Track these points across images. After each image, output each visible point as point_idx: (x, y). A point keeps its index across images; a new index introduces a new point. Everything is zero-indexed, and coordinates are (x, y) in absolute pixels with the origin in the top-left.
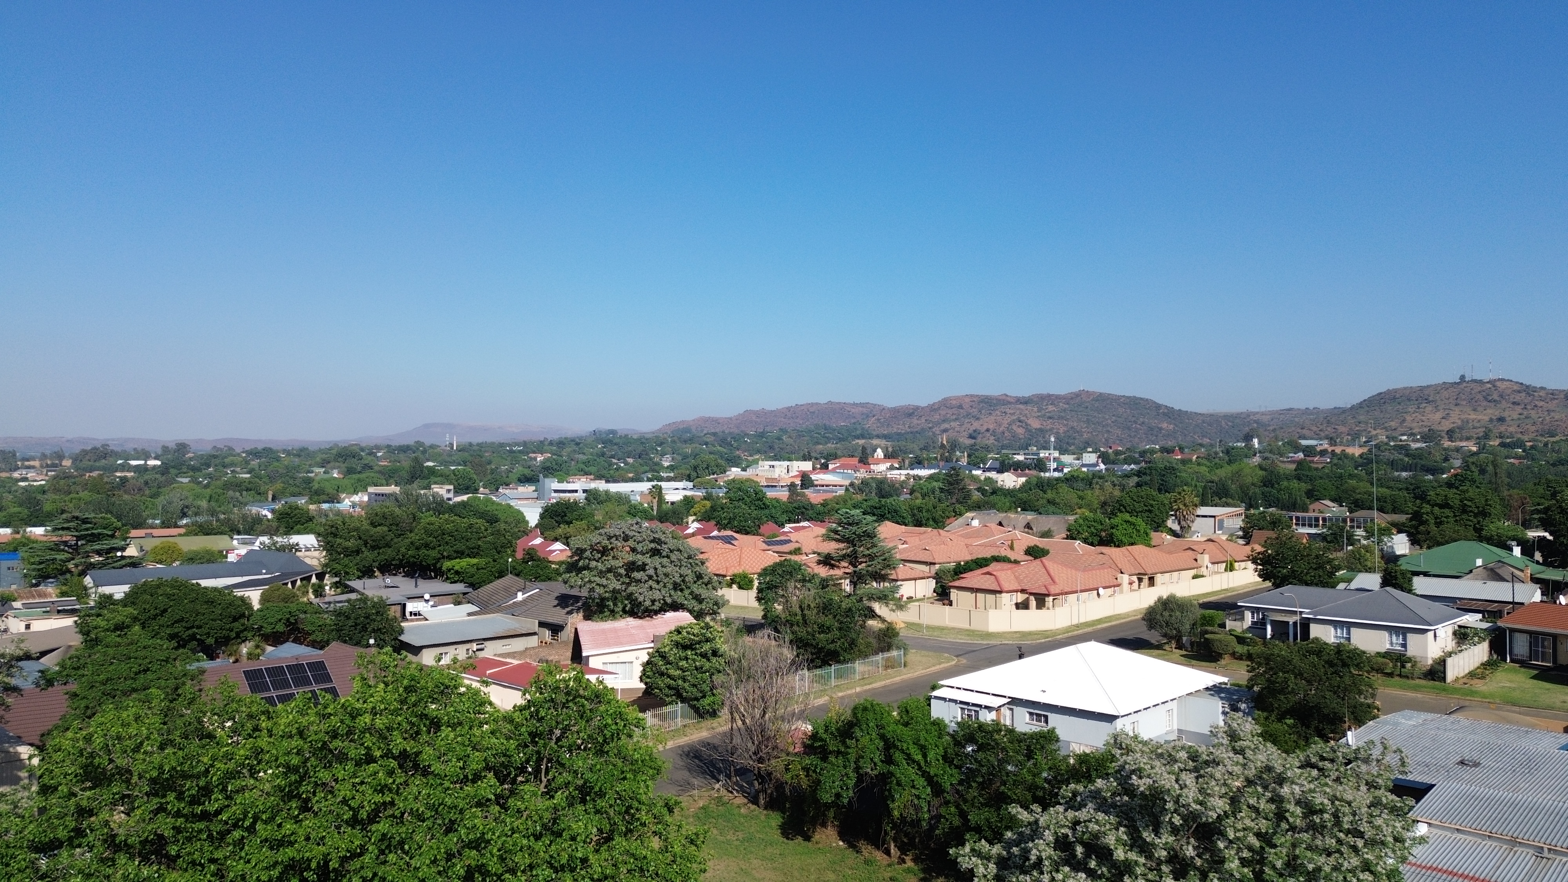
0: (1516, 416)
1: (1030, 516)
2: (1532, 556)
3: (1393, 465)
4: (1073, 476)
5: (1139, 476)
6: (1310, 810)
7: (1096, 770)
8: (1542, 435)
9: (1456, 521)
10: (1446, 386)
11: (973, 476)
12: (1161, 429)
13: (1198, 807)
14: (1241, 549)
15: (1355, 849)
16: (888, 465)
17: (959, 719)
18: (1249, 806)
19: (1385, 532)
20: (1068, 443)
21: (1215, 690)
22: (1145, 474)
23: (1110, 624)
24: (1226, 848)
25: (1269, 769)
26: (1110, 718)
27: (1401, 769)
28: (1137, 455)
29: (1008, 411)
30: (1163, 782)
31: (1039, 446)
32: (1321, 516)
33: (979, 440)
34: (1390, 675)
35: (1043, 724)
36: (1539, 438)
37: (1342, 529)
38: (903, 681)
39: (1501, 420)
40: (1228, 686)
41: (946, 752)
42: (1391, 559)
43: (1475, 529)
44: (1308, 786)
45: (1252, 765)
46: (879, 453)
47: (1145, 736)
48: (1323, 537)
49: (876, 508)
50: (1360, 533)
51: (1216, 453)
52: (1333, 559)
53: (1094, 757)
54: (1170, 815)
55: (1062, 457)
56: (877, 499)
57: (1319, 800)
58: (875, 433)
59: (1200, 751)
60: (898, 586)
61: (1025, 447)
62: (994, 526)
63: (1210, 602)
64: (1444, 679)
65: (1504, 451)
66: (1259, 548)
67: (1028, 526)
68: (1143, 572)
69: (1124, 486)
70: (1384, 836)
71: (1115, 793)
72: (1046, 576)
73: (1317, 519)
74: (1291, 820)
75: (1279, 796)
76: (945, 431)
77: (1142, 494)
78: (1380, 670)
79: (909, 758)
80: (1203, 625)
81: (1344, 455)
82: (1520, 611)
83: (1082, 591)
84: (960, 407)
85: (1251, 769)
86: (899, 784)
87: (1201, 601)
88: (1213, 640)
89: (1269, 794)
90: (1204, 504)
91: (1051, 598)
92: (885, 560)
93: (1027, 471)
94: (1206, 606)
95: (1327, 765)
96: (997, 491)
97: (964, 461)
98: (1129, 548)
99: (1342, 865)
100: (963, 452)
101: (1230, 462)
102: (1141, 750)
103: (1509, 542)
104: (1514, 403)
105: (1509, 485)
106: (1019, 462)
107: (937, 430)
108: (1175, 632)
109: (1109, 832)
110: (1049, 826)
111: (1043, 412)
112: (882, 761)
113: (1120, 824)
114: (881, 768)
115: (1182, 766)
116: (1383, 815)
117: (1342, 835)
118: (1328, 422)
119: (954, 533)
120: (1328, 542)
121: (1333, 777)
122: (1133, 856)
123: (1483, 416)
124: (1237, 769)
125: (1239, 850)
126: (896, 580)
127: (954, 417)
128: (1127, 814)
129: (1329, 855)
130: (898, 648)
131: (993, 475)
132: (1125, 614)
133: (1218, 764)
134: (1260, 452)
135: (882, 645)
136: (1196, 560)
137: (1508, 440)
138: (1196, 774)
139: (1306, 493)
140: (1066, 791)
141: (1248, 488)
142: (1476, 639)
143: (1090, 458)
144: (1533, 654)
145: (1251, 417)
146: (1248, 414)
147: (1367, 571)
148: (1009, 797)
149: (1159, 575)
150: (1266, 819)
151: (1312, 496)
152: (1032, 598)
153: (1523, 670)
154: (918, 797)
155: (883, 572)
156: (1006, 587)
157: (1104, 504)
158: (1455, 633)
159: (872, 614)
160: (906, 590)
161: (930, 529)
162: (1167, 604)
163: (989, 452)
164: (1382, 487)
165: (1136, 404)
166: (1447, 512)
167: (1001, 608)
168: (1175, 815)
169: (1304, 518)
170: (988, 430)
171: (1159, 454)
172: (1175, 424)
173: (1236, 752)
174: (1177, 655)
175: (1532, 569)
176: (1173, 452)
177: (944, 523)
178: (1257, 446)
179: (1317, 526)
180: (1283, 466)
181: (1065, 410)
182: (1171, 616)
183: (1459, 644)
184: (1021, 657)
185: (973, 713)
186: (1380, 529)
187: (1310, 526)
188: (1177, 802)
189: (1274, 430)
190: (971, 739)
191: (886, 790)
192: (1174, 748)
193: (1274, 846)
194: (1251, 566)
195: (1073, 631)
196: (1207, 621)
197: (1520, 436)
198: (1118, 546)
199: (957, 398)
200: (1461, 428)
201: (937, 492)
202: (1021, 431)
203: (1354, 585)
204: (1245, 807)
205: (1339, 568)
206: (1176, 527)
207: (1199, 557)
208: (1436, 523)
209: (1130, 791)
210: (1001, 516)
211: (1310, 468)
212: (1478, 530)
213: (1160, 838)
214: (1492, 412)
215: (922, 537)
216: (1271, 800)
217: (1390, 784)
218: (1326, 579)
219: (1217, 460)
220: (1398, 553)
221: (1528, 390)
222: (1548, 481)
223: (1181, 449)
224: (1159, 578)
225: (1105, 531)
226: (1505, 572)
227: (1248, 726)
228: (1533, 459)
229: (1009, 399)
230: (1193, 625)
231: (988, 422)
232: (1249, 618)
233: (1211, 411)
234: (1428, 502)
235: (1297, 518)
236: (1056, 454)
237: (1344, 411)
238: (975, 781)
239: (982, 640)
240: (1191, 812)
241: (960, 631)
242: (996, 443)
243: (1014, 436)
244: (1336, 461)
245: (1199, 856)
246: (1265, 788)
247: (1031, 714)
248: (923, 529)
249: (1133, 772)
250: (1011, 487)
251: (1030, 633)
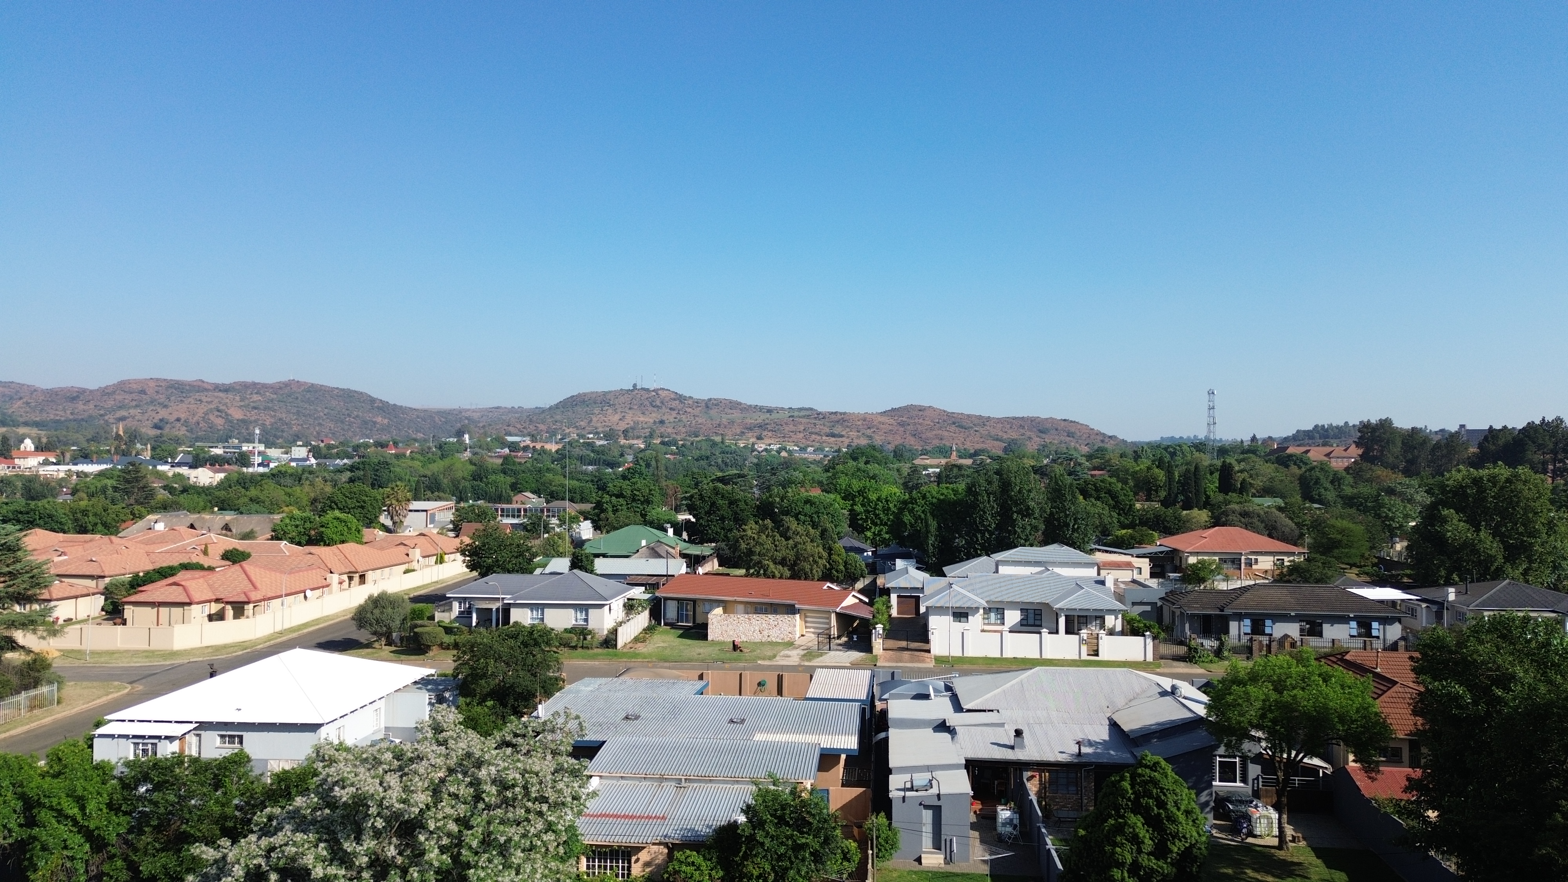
0: (672, 420)
1: (229, 517)
2: (681, 535)
3: (582, 459)
4: (280, 472)
5: (351, 471)
6: (503, 785)
7: (297, 786)
8: (690, 436)
9: (628, 508)
10: (623, 392)
11: (158, 472)
12: (375, 423)
13: (402, 805)
14: (451, 542)
15: (540, 814)
16: (41, 459)
17: (131, 757)
18: (449, 795)
19: (574, 520)
20: (275, 436)
21: (423, 683)
22: (358, 469)
23: (317, 627)
24: (427, 840)
25: (469, 755)
26: (314, 728)
27: (580, 733)
28: (350, 450)
29: (204, 399)
30: (367, 788)
31: (242, 439)
32: (522, 507)
33: (166, 430)
34: (575, 648)
35: (237, 745)
36: (688, 438)
37: (540, 519)
38: (54, 722)
39: (662, 422)
40: (435, 678)
41: (111, 799)
42: (579, 543)
43: (642, 515)
44: (503, 765)
45: (453, 754)
46: (28, 445)
47: (349, 742)
48: (524, 527)
49: (21, 513)
50: (554, 521)
51: (429, 448)
52: (532, 547)
53: (296, 773)
54: (372, 820)
55: (268, 450)
56: (23, 501)
57: (513, 775)
58: (21, 420)
59: (405, 749)
60: (51, 608)
61: (224, 439)
62: (183, 529)
63: (420, 596)
64: (616, 645)
65: (663, 448)
66: (467, 540)
67: (227, 528)
68: (353, 570)
69: (336, 481)
70: (565, 797)
71: (315, 808)
72: (246, 582)
73: (519, 510)
74: (487, 799)
75: (477, 779)
76: (122, 419)
77: (355, 490)
78: (567, 645)
79: (61, 815)
80: (412, 619)
81: (543, 451)
82: (671, 581)
83: (287, 595)
84: (143, 392)
85: (452, 758)
86: (44, 848)
87: (412, 596)
88: (422, 633)
89: (468, 779)
90: (416, 498)
91: (251, 606)
92: (32, 577)
93: (226, 466)
94: (416, 600)
95: (520, 740)
96: (188, 489)
97: (147, 455)
98: (340, 546)
99: (529, 832)
100: (146, 445)
101: (442, 457)
102: (345, 759)
103: (665, 525)
104: (671, 409)
105: (666, 476)
106: (218, 456)
107: (110, 418)
108: (385, 629)
109: (307, 852)
110: (239, 860)
111: (247, 402)
112: (21, 826)
113: (320, 840)
114: (19, 833)
115: (386, 767)
116: (565, 779)
117: (530, 804)
118: (531, 421)
119: (131, 540)
120: (527, 531)
121: (524, 751)
122: (332, 870)
123: (648, 419)
124: (439, 761)
125: (439, 838)
126: (49, 601)
127: (134, 403)
128: (328, 829)
129: (518, 824)
130: (50, 682)
131: (184, 471)
132: (333, 615)
133: (422, 759)
134: (470, 447)
135: (26, 681)
136: (407, 555)
137: (667, 439)
138: (400, 773)
139: (510, 486)
140: (260, 817)
141: (459, 483)
142: (640, 609)
143: (300, 452)
144: (680, 618)
145: (463, 414)
146: (460, 411)
147: (559, 556)
148: (193, 836)
149: (370, 572)
150: (465, 803)
151: (516, 489)
152: (229, 607)
153: (673, 631)
154: (72, 859)
155: (30, 593)
156: (197, 597)
157: (314, 501)
158: (624, 606)
159: (12, 645)
160: (63, 611)
161: (98, 536)
162: (378, 602)
163: (180, 444)
164: (573, 479)
165: (349, 396)
166: (621, 500)
167: (190, 622)
168: (378, 818)
169: (508, 510)
170: (178, 420)
171: (373, 449)
172: (390, 419)
173: (439, 744)
174: (387, 652)
175: (681, 546)
176: (387, 446)
177: (118, 528)
178: (467, 442)
179: (519, 516)
180: (491, 460)
181: (272, 401)
182: (382, 613)
183: (627, 614)
184: (212, 675)
185: (150, 746)
186: (570, 518)
187: (513, 516)
188: (380, 805)
189: (484, 427)
190: (145, 778)
191: (24, 860)
192: (379, 751)
193: (470, 828)
194: (459, 557)
195: (276, 639)
196: (417, 615)
197: (674, 436)
198: (328, 545)
199: (137, 382)
200: (633, 428)
201: (110, 492)
202: (219, 422)
203: (548, 570)
204: (446, 796)
205: (535, 555)
206: (388, 523)
207: (411, 552)
208: (613, 511)
209: (331, 803)
210: (193, 517)
211: (514, 463)
212: (644, 516)
213: (362, 845)
214: (655, 416)
215: (87, 546)
216: (471, 784)
217: (570, 749)
218: (525, 565)
219: (430, 455)
220: (584, 538)
221: (680, 398)
222: (693, 473)
223: (396, 444)
224: (370, 576)
225: (314, 529)
226: (661, 550)
227: (451, 716)
228: (683, 455)
229: (206, 386)
230: (403, 620)
231: (178, 410)
232: (456, 608)
233: (426, 407)
234: (608, 493)
235: (502, 510)
236: (262, 448)
237: (543, 411)
238: (149, 825)
239: (165, 660)
240: (394, 812)
241: (136, 653)
242: (188, 434)
243: (212, 426)
244: (536, 456)
245: (400, 854)
246: (465, 774)
247: (222, 736)
248: (88, 536)
249: (336, 783)
250: (207, 484)
251: (225, 647)
